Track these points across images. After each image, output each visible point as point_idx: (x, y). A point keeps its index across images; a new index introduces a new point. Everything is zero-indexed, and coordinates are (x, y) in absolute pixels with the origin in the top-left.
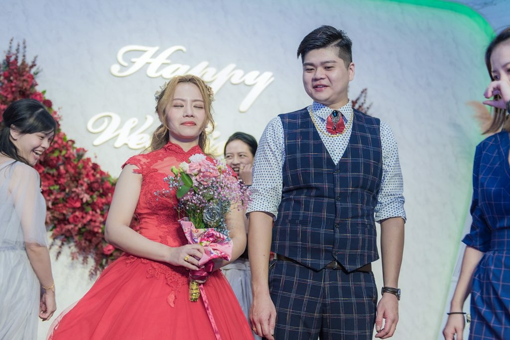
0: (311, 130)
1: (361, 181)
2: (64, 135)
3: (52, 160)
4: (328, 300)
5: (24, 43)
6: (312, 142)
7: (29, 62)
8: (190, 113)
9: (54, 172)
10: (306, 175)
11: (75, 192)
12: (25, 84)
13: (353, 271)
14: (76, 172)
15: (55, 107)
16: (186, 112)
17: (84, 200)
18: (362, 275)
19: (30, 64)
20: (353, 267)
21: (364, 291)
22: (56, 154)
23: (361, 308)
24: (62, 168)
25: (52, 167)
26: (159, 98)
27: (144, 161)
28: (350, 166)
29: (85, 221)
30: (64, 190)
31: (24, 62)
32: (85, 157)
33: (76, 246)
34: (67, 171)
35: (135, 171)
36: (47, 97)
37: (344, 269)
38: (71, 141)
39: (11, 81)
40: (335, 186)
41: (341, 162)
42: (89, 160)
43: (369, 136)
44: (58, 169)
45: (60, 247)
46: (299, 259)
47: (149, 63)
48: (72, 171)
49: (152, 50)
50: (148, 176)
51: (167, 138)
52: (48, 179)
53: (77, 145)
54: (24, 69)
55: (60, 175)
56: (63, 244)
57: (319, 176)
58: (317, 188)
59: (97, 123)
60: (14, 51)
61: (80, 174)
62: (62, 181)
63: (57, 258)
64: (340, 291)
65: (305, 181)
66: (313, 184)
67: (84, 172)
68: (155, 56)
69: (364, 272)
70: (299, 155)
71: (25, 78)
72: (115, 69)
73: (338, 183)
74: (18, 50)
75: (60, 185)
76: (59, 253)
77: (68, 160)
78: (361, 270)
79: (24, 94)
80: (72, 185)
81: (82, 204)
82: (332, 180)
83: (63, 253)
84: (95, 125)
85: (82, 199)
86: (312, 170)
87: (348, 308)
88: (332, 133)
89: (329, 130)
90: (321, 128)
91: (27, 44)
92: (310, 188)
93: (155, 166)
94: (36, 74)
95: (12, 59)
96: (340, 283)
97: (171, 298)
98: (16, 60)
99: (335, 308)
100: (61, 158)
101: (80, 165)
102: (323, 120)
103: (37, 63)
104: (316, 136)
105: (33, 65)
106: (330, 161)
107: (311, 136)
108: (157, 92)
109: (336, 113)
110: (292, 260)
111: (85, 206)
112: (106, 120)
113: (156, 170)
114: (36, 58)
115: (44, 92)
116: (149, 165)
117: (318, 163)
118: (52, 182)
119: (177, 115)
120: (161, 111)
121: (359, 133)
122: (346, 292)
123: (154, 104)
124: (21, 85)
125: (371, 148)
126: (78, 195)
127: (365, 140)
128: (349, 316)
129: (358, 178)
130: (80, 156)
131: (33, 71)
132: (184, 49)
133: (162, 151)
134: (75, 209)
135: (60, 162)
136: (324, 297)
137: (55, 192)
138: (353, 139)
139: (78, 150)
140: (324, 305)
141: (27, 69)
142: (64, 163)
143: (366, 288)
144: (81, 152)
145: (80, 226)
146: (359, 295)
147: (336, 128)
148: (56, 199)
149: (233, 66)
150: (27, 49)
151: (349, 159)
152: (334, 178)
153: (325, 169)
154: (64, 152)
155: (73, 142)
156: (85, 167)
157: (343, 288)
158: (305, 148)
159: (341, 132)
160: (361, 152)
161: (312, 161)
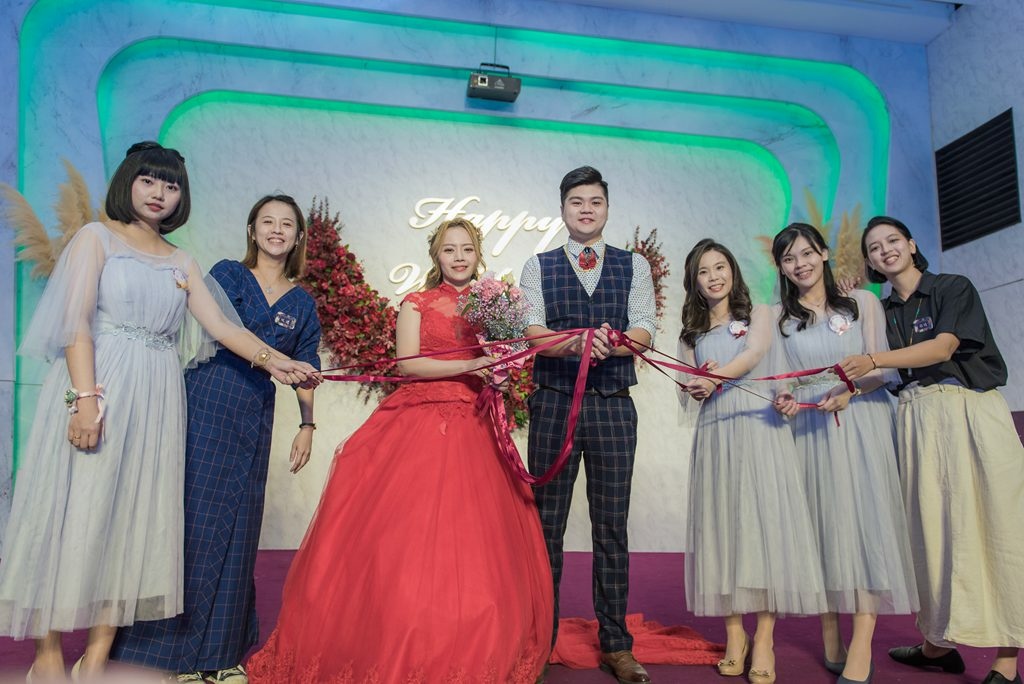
0: (566, 265)
1: (615, 312)
2: (367, 285)
3: (357, 310)
4: (587, 424)
5: (326, 201)
6: (566, 277)
7: (332, 217)
8: (460, 258)
9: (359, 321)
10: (562, 307)
11: (378, 339)
12: (329, 239)
13: (610, 396)
14: (379, 321)
15: (358, 261)
16: (456, 256)
17: (388, 347)
18: (620, 400)
19: (333, 220)
20: (610, 392)
21: (621, 415)
22: (361, 304)
23: (618, 431)
24: (366, 317)
25: (357, 317)
26: (432, 241)
27: (421, 299)
28: (603, 297)
29: (389, 366)
30: (369, 338)
31: (327, 218)
32: (389, 305)
33: (383, 390)
34: (371, 320)
35: (414, 309)
36: (350, 250)
37: (600, 394)
38: (374, 291)
39: (315, 237)
40: (589, 316)
41: (594, 294)
42: (392, 308)
43: (621, 266)
44: (363, 319)
45: (368, 392)
46: (558, 387)
47: (446, 214)
48: (376, 320)
49: (448, 202)
50: (426, 313)
51: (441, 280)
52: (354, 328)
53: (380, 295)
54: (327, 226)
55: (365, 324)
56: (370, 389)
57: (574, 308)
58: (572, 318)
59: (398, 274)
60: (317, 209)
61: (383, 322)
62: (367, 329)
63: (366, 403)
64: (598, 416)
65: (561, 313)
66: (569, 315)
67: (387, 320)
68: (450, 207)
69: (621, 397)
70: (554, 290)
71: (328, 233)
72: (413, 221)
73: (592, 314)
74: (321, 207)
75: (365, 333)
76: (367, 398)
77: (371, 309)
78: (620, 394)
79: (328, 248)
80: (376, 333)
81: (387, 351)
82: (587, 312)
83: (371, 398)
84: (397, 275)
85: (386, 346)
86: (567, 302)
87: (606, 431)
88: (584, 269)
89: (581, 265)
90: (575, 264)
91: (329, 202)
92: (565, 320)
93: (432, 305)
94: (339, 229)
95: (316, 216)
96: (597, 408)
97: (443, 426)
98: (320, 217)
99: (594, 431)
100: (366, 308)
101: (384, 314)
102: (576, 257)
103: (340, 219)
104: (571, 271)
105: (336, 221)
106: (584, 292)
107: (566, 270)
108: (429, 237)
109: (588, 249)
110: (552, 389)
111: (389, 353)
112: (407, 270)
113: (432, 309)
114: (338, 214)
115: (347, 246)
116: (425, 304)
117: (573, 296)
118: (357, 331)
119: (448, 259)
120: (434, 253)
121: (610, 266)
122: (604, 416)
123: (428, 247)
124: (324, 240)
125: (624, 279)
126: (382, 342)
127: (616, 272)
128: (607, 439)
129: (612, 308)
130: (383, 306)
131: (336, 226)
132: (479, 200)
133: (437, 291)
134: (380, 356)
135: (365, 312)
136: (583, 422)
137: (361, 340)
138: (605, 272)
139: (381, 300)
140: (583, 429)
141: (330, 225)
142: (368, 313)
143: (623, 412)
144: (384, 302)
145: (385, 371)
146: (616, 418)
147: (588, 264)
148: (362, 347)
149: (525, 213)
150: (329, 207)
151: (603, 291)
152: (588, 309)
153: (580, 302)
154: (368, 302)
155: (376, 292)
156: (388, 316)
157: (600, 412)
158: (560, 282)
159: (593, 267)
160: (613, 283)
161: (567, 295)
